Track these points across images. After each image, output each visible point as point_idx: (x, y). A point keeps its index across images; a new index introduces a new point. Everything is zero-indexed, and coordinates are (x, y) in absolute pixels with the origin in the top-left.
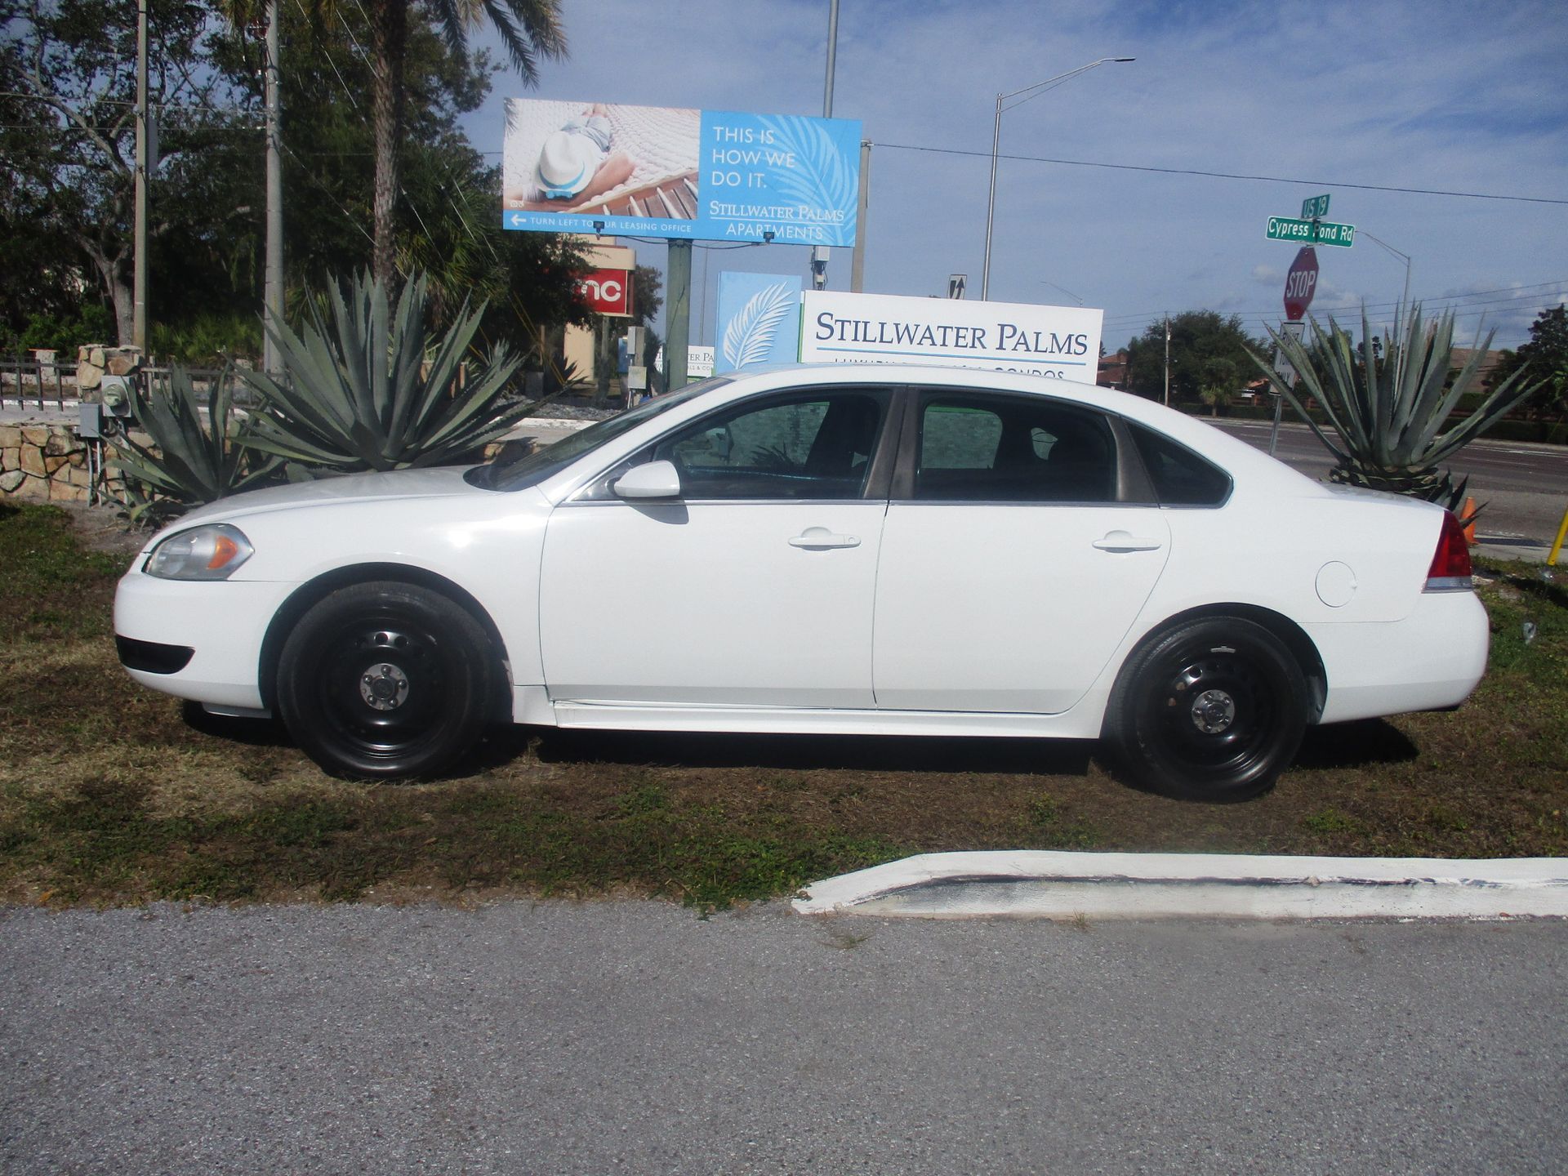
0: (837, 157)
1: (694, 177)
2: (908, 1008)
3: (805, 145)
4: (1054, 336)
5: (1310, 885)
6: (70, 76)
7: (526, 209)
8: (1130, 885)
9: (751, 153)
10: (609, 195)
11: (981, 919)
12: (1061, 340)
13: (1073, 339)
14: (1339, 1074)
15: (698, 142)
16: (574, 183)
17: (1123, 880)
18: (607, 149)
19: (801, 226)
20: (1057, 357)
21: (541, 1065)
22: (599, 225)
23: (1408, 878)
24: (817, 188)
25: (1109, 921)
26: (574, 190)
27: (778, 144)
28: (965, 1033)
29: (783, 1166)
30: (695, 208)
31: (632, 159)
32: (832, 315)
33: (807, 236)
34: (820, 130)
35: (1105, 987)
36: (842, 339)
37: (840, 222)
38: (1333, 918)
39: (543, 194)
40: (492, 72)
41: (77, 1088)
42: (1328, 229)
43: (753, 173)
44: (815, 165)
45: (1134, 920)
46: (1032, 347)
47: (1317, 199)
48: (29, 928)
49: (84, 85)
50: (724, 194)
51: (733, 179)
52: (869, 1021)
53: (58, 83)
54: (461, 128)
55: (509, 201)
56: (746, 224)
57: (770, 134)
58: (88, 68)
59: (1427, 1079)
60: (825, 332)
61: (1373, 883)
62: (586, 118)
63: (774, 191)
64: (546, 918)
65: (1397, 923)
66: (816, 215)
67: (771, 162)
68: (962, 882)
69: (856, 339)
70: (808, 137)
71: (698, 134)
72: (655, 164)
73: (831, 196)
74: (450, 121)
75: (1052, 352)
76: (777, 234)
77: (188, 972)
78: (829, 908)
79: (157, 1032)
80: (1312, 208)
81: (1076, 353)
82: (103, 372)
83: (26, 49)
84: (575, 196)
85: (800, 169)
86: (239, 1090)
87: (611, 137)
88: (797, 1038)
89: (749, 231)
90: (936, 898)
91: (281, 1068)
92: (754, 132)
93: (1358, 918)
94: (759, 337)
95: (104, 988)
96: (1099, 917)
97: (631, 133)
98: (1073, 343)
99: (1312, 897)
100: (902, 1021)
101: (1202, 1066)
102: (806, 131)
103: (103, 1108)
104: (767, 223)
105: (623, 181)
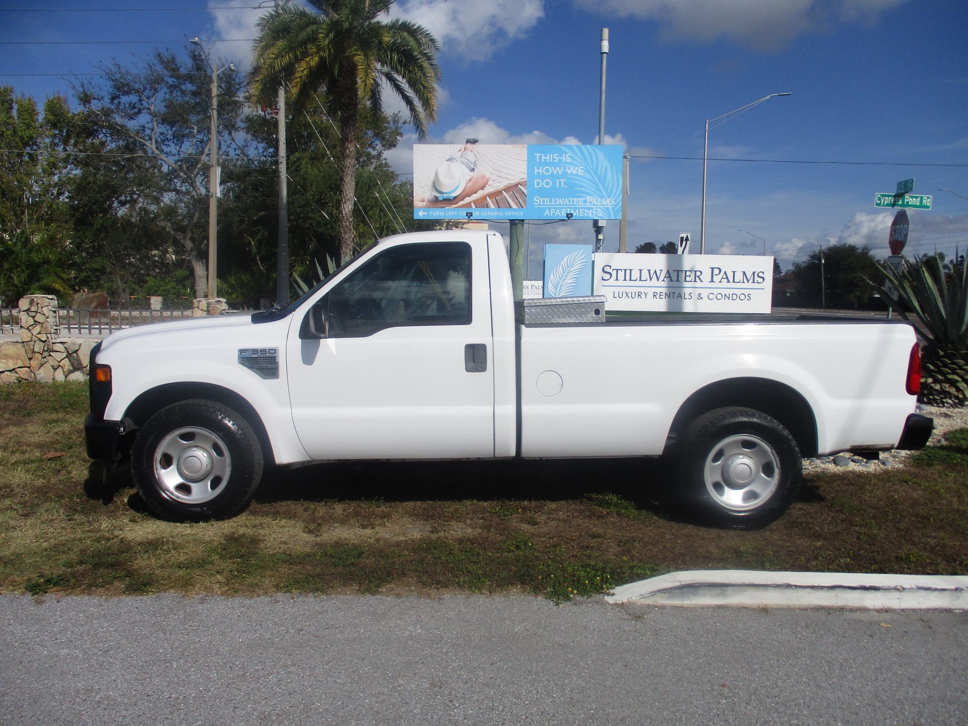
0: (609, 168)
1: (524, 184)
2: (670, 651)
3: (590, 162)
4: (744, 273)
5: (898, 590)
6: (170, 143)
7: (427, 207)
8: (793, 589)
9: (558, 168)
10: (475, 197)
11: (708, 607)
12: (749, 275)
13: (756, 274)
14: (911, 689)
15: (526, 163)
16: (454, 190)
17: (788, 586)
18: (473, 170)
19: (589, 209)
20: (746, 285)
21: (481, 673)
22: (469, 215)
23: (957, 586)
24: (597, 186)
25: (781, 609)
26: (454, 195)
27: (573, 162)
28: (702, 663)
29: (608, 722)
30: (525, 202)
31: (488, 175)
32: (610, 266)
33: (593, 214)
34: (598, 152)
35: (779, 643)
36: (617, 279)
37: (612, 205)
38: (913, 609)
39: (437, 197)
40: (403, 125)
41: (258, 679)
42: (914, 199)
43: (559, 179)
44: (596, 174)
45: (797, 609)
46: (731, 279)
47: (906, 182)
48: (218, 606)
49: (178, 147)
50: (542, 192)
51: (547, 183)
52: (650, 657)
53: (164, 147)
54: (385, 159)
55: (417, 203)
56: (556, 209)
57: (568, 156)
58: (179, 138)
59: (962, 692)
60: (608, 276)
61: (936, 590)
62: (460, 153)
63: (572, 189)
64: (475, 604)
65: (952, 612)
66: (597, 201)
67: (569, 173)
68: (697, 587)
69: (625, 280)
70: (591, 156)
71: (526, 159)
72: (501, 177)
73: (606, 190)
74: (379, 155)
75: (743, 282)
76: (574, 214)
77: (299, 627)
78: (625, 601)
79: (290, 655)
80: (903, 187)
81: (758, 283)
82: (206, 313)
83: (147, 130)
84: (455, 198)
85: (588, 176)
86: (335, 681)
87: (475, 163)
88: (612, 664)
89: (558, 213)
90: (683, 595)
91: (353, 672)
92: (558, 156)
93: (928, 610)
94: (569, 281)
95: (261, 634)
96: (776, 607)
97: (486, 160)
98: (757, 276)
99: (899, 597)
100: (667, 657)
101: (832, 682)
102: (589, 153)
103: (272, 688)
104: (569, 208)
105: (483, 188)
